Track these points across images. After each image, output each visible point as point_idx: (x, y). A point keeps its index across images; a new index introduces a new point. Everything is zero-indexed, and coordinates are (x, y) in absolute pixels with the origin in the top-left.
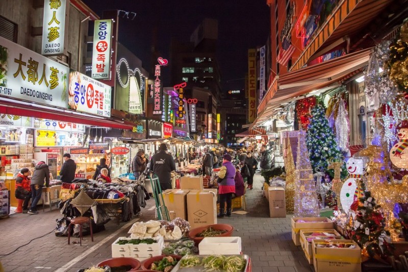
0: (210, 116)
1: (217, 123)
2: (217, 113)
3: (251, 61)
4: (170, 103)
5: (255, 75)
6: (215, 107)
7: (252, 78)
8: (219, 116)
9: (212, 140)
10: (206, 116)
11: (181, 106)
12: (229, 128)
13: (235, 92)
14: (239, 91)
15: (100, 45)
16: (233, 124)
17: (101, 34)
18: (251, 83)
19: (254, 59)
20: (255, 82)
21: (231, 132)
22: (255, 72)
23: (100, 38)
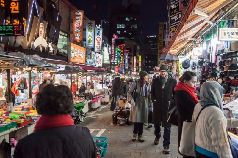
0: (135, 57)
1: (139, 61)
2: (139, 55)
3: (161, 29)
4: (116, 55)
5: (162, 38)
6: (138, 51)
7: (161, 39)
8: (140, 57)
9: (136, 73)
10: (132, 57)
11: (122, 56)
12: (147, 64)
13: (152, 36)
14: (155, 36)
15: (98, 39)
16: (150, 62)
17: (98, 34)
18: (160, 42)
19: (162, 28)
20: (162, 42)
21: (148, 67)
22: (163, 35)
23: (98, 36)
